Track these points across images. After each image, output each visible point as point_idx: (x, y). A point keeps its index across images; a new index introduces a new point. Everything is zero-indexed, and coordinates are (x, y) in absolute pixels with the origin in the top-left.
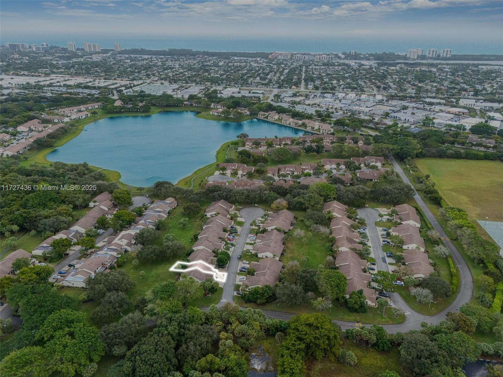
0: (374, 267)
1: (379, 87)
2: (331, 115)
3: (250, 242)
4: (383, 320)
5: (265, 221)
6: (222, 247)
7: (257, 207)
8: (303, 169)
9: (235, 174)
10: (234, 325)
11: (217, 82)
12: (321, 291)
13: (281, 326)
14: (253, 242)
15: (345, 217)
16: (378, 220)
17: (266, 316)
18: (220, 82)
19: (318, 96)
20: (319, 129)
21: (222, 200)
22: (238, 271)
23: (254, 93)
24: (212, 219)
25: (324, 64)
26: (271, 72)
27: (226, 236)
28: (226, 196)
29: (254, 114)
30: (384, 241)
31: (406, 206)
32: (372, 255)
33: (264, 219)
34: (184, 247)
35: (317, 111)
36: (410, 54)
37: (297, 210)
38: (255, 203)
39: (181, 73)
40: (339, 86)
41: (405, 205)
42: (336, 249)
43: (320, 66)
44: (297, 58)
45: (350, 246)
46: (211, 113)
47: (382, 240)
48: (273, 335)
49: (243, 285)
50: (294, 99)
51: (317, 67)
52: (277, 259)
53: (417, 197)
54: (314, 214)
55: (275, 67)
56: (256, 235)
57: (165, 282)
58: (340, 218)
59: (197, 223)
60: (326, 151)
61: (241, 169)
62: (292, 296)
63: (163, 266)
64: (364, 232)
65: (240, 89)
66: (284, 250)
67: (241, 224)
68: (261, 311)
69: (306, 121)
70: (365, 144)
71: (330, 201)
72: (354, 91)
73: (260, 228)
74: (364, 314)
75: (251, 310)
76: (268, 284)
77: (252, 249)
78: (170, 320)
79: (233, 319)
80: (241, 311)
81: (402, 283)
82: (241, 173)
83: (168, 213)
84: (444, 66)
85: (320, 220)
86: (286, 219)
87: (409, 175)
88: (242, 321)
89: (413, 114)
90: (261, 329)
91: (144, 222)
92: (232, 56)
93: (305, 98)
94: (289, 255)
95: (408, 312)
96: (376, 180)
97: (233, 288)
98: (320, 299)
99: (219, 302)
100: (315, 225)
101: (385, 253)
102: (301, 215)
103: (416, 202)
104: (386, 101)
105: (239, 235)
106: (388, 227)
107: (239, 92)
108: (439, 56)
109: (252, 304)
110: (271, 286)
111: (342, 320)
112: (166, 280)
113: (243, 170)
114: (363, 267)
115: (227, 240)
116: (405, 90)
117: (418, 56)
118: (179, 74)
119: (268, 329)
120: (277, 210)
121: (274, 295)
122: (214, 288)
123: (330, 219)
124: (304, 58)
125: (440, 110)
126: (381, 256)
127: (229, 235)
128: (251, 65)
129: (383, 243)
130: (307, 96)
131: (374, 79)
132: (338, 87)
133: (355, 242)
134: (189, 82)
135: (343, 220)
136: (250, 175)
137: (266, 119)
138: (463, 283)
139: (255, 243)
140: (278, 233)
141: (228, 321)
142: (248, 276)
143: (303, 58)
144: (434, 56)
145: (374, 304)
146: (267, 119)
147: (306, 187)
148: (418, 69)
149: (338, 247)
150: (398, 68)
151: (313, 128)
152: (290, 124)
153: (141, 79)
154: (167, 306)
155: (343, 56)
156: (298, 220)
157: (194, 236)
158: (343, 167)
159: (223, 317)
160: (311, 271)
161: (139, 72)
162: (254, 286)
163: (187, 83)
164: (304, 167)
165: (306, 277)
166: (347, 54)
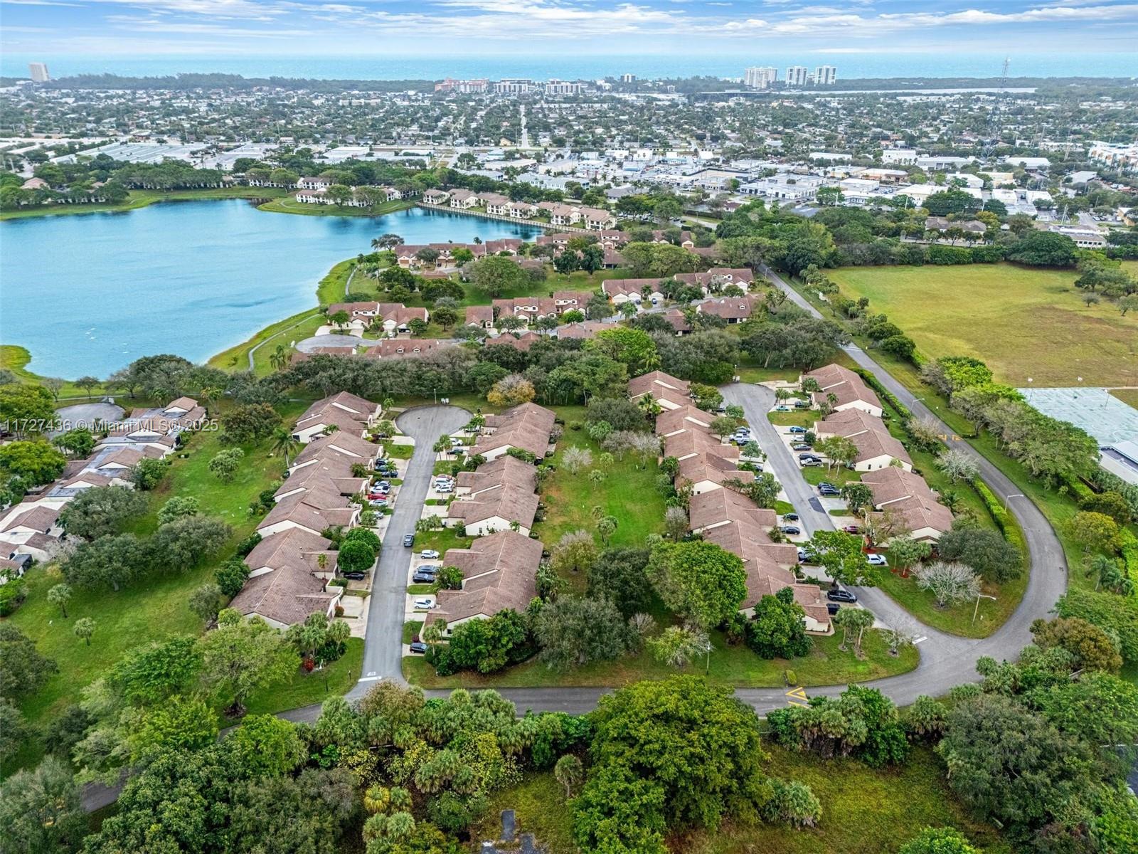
0: (797, 525)
1: (701, 138)
2: (605, 191)
3: (439, 497)
4: (860, 668)
5: (474, 438)
6: (353, 519)
7: (446, 405)
8: (557, 307)
9: (375, 328)
10: (411, 756)
11: (310, 136)
12: (673, 607)
13: (566, 733)
14: (446, 497)
15: (691, 408)
16: (774, 409)
17: (514, 709)
18: (318, 136)
19: (566, 156)
20: (583, 221)
21: (344, 394)
22: (410, 583)
23: (406, 154)
24: (317, 444)
25: (567, 100)
26: (446, 115)
27: (363, 488)
28: (355, 380)
29: (411, 198)
30: (802, 458)
31: (834, 368)
32: (782, 496)
33: (472, 434)
34: (229, 530)
35: (569, 185)
36: (752, 78)
37: (558, 405)
38: (440, 396)
39: (214, 120)
40: (610, 137)
41: (833, 366)
42: (686, 489)
43: (559, 102)
44: (502, 91)
45: (721, 476)
46: (298, 198)
47: (796, 456)
48: (548, 767)
49: (427, 622)
50: (509, 164)
51: (552, 106)
52: (525, 532)
53: (853, 350)
54: (610, 408)
55: (454, 106)
56: (455, 474)
57: (155, 645)
58: (677, 411)
59: (269, 461)
60: (609, 266)
61: (392, 314)
62: (588, 632)
63: (160, 594)
64: (747, 439)
65: (371, 149)
66: (540, 508)
67: (404, 452)
68: (498, 695)
69: (548, 206)
70: (699, 244)
71: (645, 373)
72: (647, 147)
73: (462, 458)
74: (803, 660)
75: (463, 695)
76: (508, 607)
77: (446, 514)
78: (173, 775)
79: (404, 735)
80: (431, 704)
81: (883, 558)
82: (393, 327)
83: (178, 440)
84: (828, 99)
85: (627, 419)
86: (535, 425)
87: (819, 304)
88: (436, 736)
89: (791, 182)
90: (504, 753)
91: (94, 471)
92: (346, 88)
93: (535, 161)
94: (557, 521)
95: (920, 636)
96: (744, 320)
97: (397, 635)
98: (673, 631)
99: (355, 683)
100: (618, 432)
101: (815, 488)
102: (572, 415)
103: (851, 359)
104: (723, 162)
105: (401, 482)
106: (804, 424)
107: (370, 155)
108: (811, 82)
109: (463, 674)
110: (520, 612)
111: (744, 685)
112: (160, 637)
113: (397, 319)
114: (769, 529)
115: (365, 498)
116: (761, 140)
117: (768, 82)
118: (208, 123)
119: (527, 751)
120: (508, 405)
121: (531, 637)
122: (335, 644)
123: (652, 417)
124: (520, 91)
125: (847, 173)
126: (806, 497)
127: (372, 485)
128: (394, 104)
129: (803, 462)
130: (540, 158)
131: (686, 123)
132: (609, 140)
133: (732, 466)
134: (237, 138)
135: (687, 415)
136: (419, 329)
137: (445, 208)
138: (1031, 540)
139: (453, 498)
140: (516, 463)
141: (391, 742)
142: (441, 591)
143: (517, 89)
144: (801, 82)
145: (824, 627)
146: (449, 206)
147: (576, 345)
148: (775, 104)
149: (690, 483)
150: (731, 104)
151: (568, 220)
152: (508, 215)
153: (102, 134)
154: (158, 729)
155: (608, 86)
156: (566, 426)
157: (262, 496)
158: (657, 296)
159: (371, 732)
160: (632, 555)
161: (98, 121)
162: (466, 620)
163: (230, 139)
164: (562, 303)
165: (619, 572)
166: (614, 82)
